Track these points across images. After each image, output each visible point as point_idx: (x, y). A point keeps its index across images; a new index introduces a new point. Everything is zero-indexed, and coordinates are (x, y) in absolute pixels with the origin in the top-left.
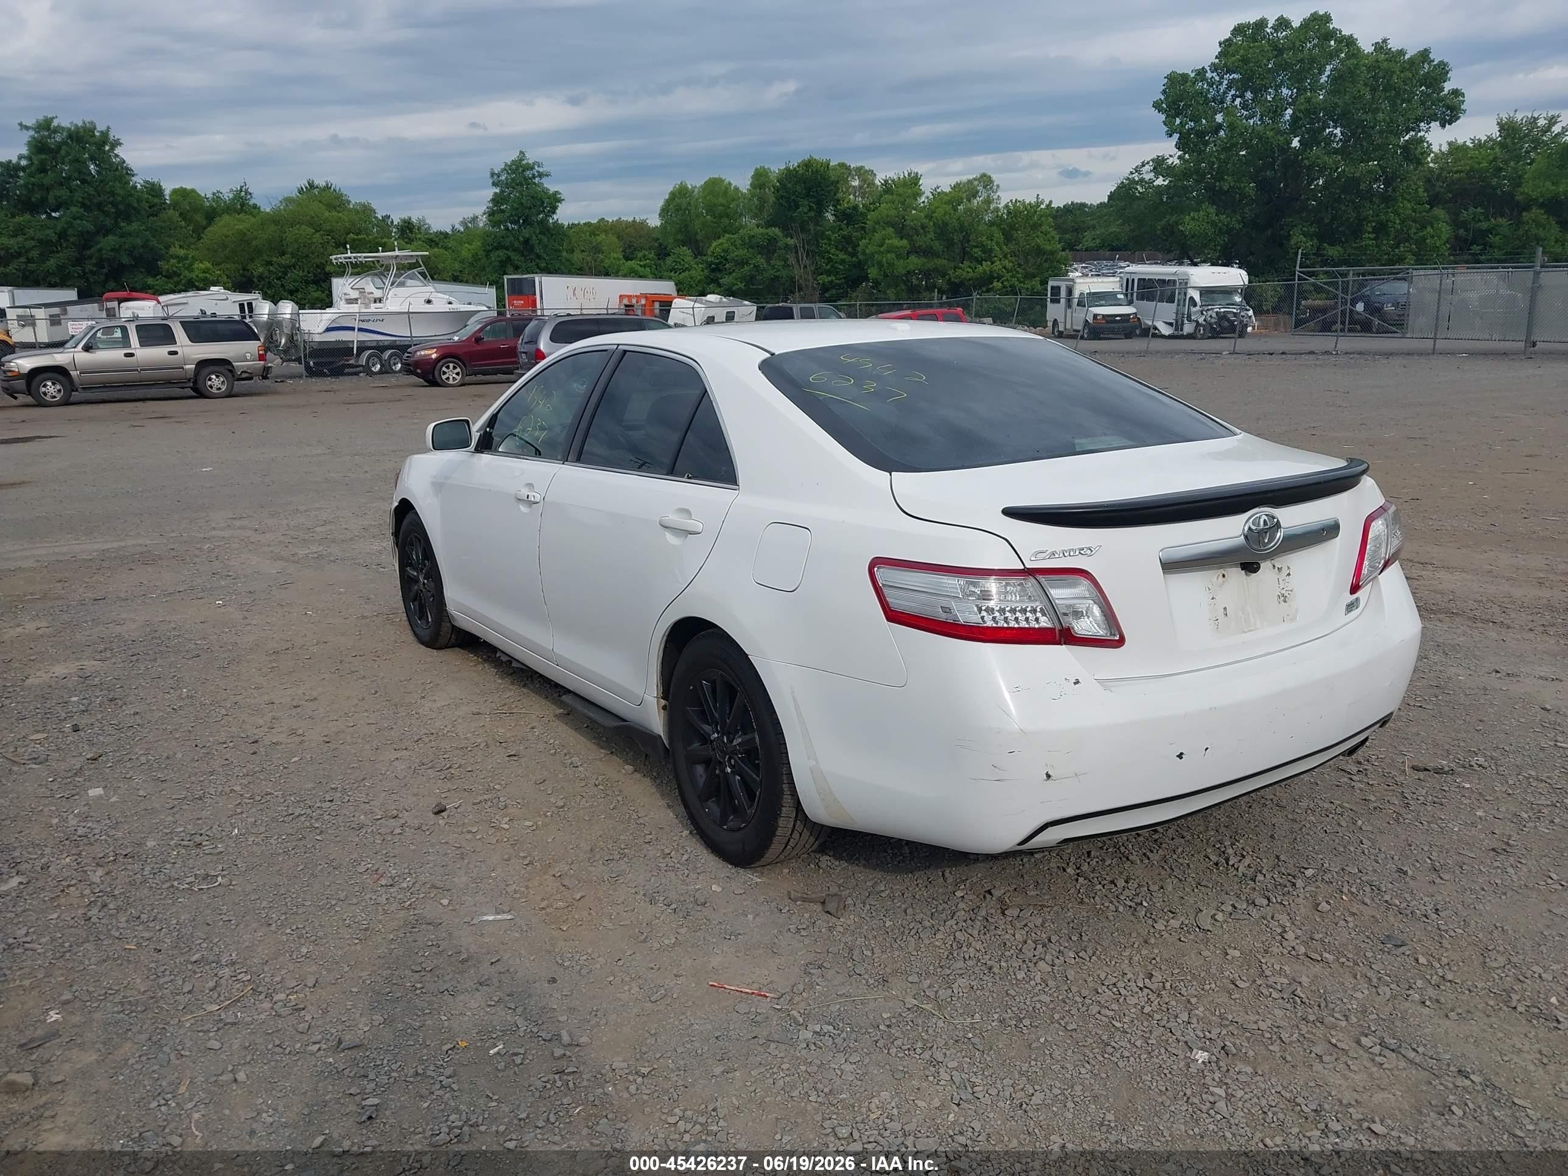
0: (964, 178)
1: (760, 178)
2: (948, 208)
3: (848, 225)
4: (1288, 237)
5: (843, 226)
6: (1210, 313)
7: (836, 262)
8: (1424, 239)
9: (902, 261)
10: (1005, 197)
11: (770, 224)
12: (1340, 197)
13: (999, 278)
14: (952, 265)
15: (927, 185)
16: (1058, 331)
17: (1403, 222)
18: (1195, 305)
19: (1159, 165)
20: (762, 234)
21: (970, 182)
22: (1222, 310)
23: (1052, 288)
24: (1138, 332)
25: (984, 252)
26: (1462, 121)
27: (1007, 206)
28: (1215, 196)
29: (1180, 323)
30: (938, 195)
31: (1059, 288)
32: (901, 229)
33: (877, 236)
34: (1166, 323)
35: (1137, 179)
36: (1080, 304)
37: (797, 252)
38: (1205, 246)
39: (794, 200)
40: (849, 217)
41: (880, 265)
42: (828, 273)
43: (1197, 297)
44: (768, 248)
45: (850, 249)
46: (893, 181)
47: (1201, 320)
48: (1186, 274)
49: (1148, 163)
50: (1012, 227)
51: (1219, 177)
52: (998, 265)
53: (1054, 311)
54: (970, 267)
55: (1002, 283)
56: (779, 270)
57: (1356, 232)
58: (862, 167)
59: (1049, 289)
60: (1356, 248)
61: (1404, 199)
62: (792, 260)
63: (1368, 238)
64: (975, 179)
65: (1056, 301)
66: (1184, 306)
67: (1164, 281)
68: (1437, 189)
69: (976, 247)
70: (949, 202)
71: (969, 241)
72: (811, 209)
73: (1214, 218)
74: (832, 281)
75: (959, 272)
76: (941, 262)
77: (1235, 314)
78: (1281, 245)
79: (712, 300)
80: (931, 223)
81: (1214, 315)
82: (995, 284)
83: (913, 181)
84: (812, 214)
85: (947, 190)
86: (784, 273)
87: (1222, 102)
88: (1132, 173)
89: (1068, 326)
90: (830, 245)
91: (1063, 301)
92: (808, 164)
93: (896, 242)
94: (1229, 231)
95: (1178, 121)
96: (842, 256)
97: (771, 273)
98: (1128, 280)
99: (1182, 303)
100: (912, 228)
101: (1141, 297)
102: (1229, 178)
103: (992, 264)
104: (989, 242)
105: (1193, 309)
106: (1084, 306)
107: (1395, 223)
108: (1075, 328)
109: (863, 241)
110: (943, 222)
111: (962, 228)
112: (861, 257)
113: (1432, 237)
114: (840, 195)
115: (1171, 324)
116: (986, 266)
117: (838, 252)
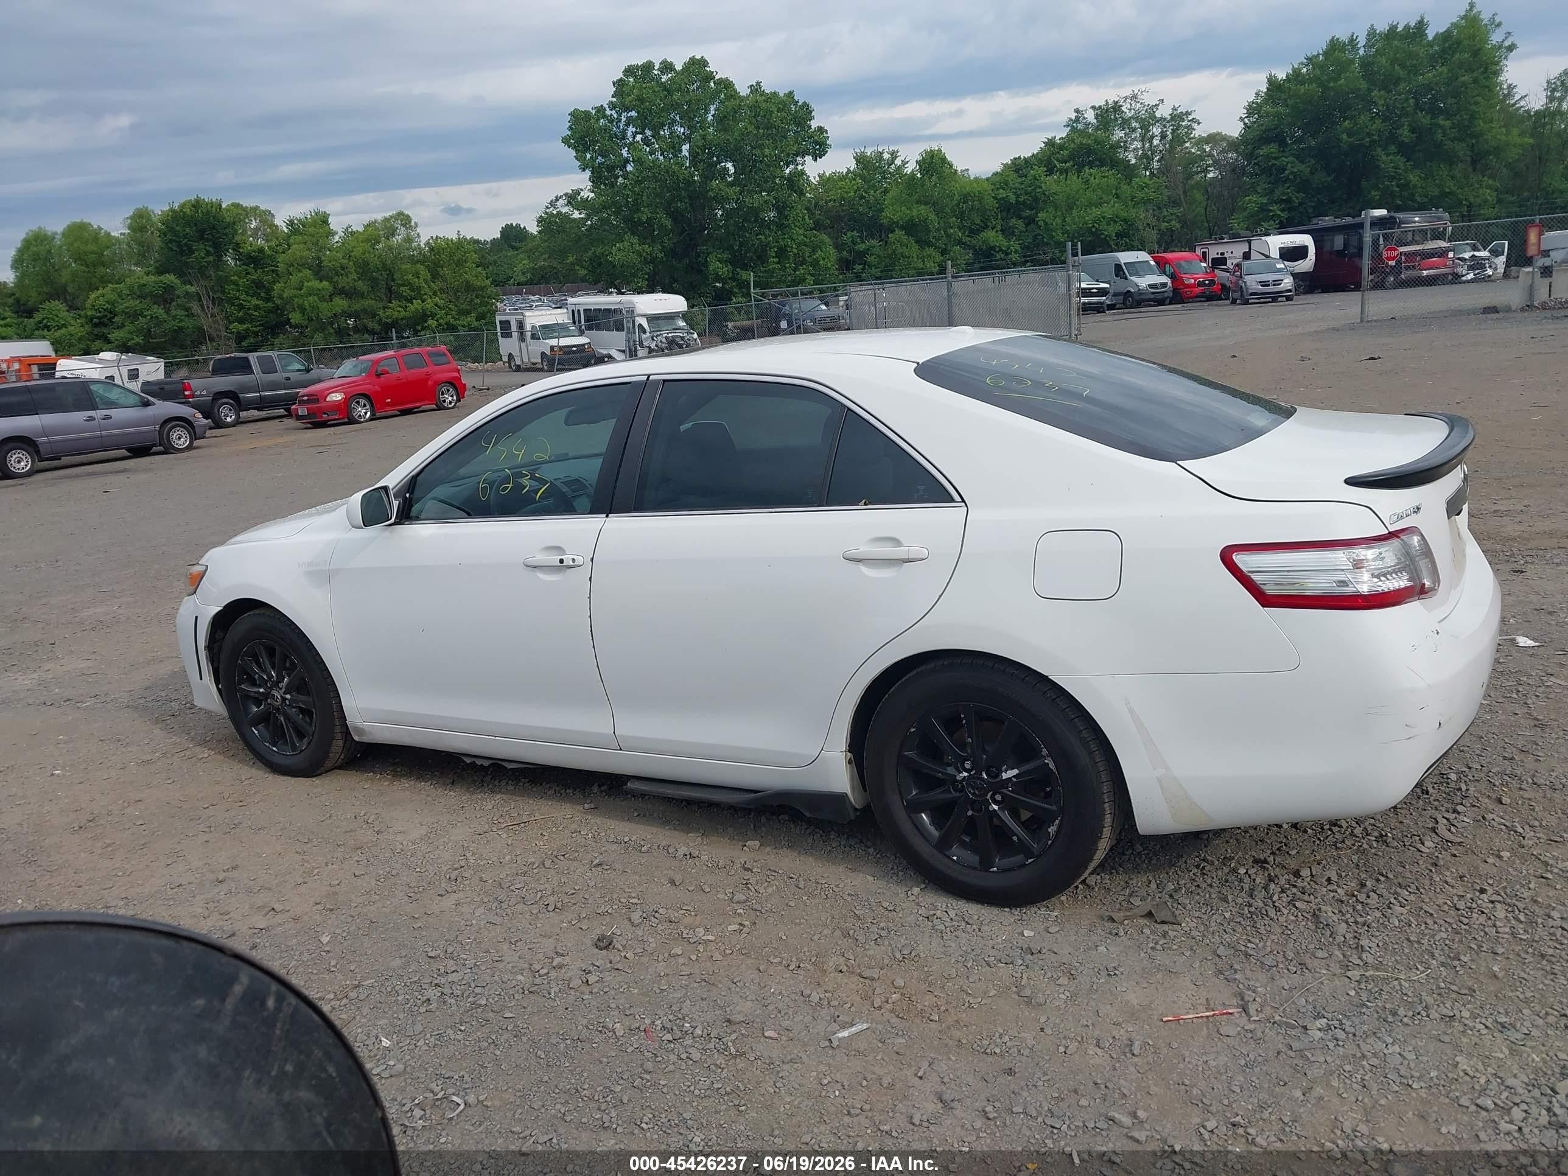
0: (379, 216)
1: (140, 222)
2: (367, 246)
3: (256, 269)
4: (706, 264)
5: (251, 270)
6: (659, 338)
7: (249, 309)
8: (817, 261)
9: (325, 304)
10: (425, 235)
11: (160, 272)
12: (743, 225)
13: (433, 316)
14: (381, 305)
15: (337, 224)
16: (515, 365)
17: (799, 245)
18: (645, 332)
19: (572, 198)
20: (155, 282)
21: (386, 220)
22: (670, 335)
23: (501, 322)
24: (593, 362)
25: (412, 290)
26: (830, 154)
27: (428, 243)
28: (634, 227)
29: (633, 348)
30: (349, 233)
31: (508, 322)
32: (318, 270)
33: (294, 279)
34: (620, 351)
35: (555, 212)
36: (534, 336)
37: (200, 300)
38: (634, 275)
39: (186, 244)
40: (255, 260)
41: (302, 309)
42: (241, 321)
43: (645, 325)
44: (165, 297)
45: (263, 294)
46: (300, 221)
47: (653, 346)
48: (631, 302)
49: (561, 197)
50: (437, 264)
51: (636, 207)
52: (429, 304)
53: (507, 346)
54: (400, 306)
55: (437, 321)
56: (182, 321)
57: (762, 258)
58: (257, 207)
59: (498, 323)
60: (765, 272)
61: (795, 226)
62: (196, 308)
63: (773, 263)
64: (391, 217)
65: (507, 334)
66: (634, 333)
67: (609, 310)
68: (818, 217)
69: (403, 285)
70: (368, 240)
71: (393, 280)
72: (208, 253)
73: (638, 247)
74: (248, 329)
75: (389, 312)
76: (368, 303)
77: (682, 338)
78: (700, 271)
79: (108, 358)
80: (351, 263)
81: (664, 340)
82: (430, 322)
83: (322, 220)
84: (211, 258)
85: (361, 229)
86: (188, 323)
87: (624, 138)
88: (547, 207)
89: (526, 360)
90: (238, 291)
91: (515, 335)
92: (197, 204)
93: (315, 284)
94: (653, 260)
95: (588, 156)
96: (255, 301)
97: (175, 324)
98: (573, 311)
99: (632, 331)
100: (330, 270)
101: (589, 328)
102: (646, 209)
103: (423, 302)
104: (416, 280)
105: (644, 336)
106: (539, 339)
107: (792, 247)
108: (533, 360)
109: (277, 284)
110: (363, 260)
111: (384, 267)
112: (278, 302)
113: (824, 259)
114: (238, 238)
115: (623, 351)
116: (417, 305)
117: (249, 298)
